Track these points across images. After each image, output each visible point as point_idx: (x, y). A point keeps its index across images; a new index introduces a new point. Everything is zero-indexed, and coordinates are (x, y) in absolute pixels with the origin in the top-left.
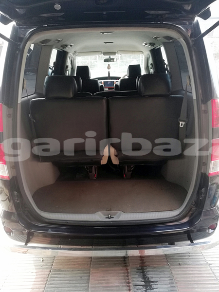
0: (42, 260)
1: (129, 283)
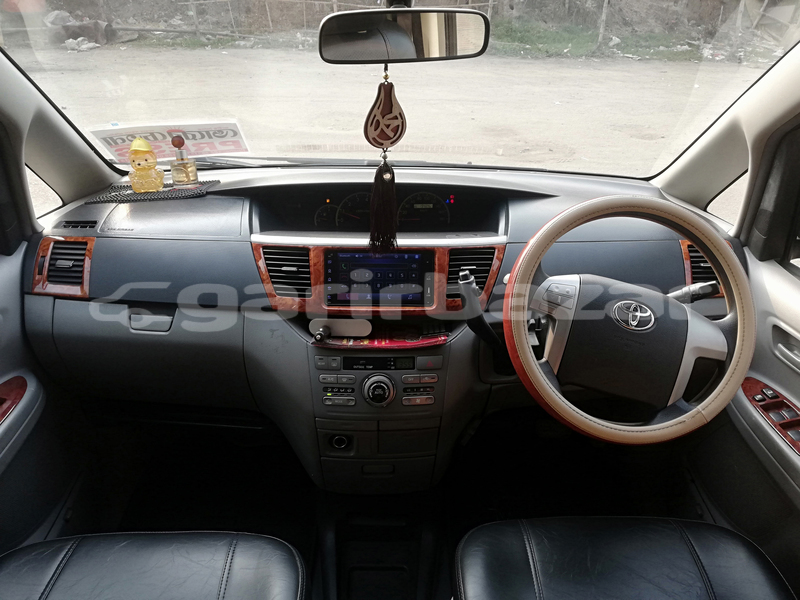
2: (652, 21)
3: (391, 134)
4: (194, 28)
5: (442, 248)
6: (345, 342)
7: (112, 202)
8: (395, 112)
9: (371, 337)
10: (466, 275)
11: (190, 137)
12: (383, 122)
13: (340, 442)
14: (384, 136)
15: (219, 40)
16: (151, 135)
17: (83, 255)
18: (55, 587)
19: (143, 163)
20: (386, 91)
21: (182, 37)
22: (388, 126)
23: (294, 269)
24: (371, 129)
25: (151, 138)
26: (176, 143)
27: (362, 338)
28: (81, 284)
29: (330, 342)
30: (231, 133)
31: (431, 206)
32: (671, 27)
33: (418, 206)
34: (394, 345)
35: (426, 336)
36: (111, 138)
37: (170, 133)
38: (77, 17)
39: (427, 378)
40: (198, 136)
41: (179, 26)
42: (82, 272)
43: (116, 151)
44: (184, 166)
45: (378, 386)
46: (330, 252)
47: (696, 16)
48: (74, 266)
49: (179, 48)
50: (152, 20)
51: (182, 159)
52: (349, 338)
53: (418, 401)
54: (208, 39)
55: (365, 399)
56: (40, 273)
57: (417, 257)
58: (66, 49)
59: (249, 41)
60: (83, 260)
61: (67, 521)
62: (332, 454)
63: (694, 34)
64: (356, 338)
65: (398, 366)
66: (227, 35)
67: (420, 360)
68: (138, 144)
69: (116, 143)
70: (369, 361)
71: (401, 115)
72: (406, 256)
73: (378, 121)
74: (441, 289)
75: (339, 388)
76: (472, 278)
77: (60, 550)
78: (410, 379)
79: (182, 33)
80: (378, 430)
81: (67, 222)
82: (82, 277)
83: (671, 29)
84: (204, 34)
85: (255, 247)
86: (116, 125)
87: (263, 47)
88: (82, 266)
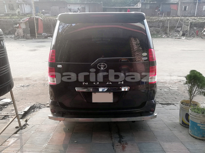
0: (68, 129)
1: (112, 137)
2: (154, 31)
32: (158, 32)
38: (47, 34)
47: (163, 30)
63: (162, 33)
83: (158, 33)
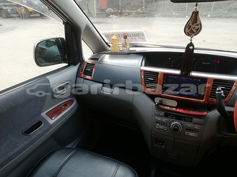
3: (195, 31)
4: (143, 12)
5: (211, 78)
6: (166, 107)
7: (105, 54)
8: (198, 23)
9: (176, 107)
10: (220, 90)
11: (129, 36)
12: (192, 26)
13: (160, 142)
14: (192, 32)
15: (150, 15)
16: (118, 35)
17: (93, 68)
18: (67, 162)
19: (114, 43)
20: (195, 15)
21: (140, 14)
22: (194, 28)
23: (152, 79)
24: (187, 29)
25: (118, 36)
26: (125, 37)
27: (173, 107)
28: (91, 76)
29: (161, 106)
30: (142, 35)
31: (209, 63)
33: (204, 63)
34: (185, 112)
35: (199, 111)
36: (107, 35)
37: (123, 34)
39: (196, 127)
40: (132, 36)
41: (139, 11)
42: (92, 72)
43: (109, 39)
44: (126, 44)
45: (176, 125)
46: (165, 75)
48: (90, 71)
49: (138, 17)
50: (132, 10)
51: (126, 42)
52: (168, 106)
53: (191, 135)
54: (147, 15)
55: (171, 129)
56: (82, 72)
57: (199, 80)
58: (110, 18)
59: (159, 15)
60: (93, 69)
61: (79, 143)
62: (156, 145)
64: (171, 107)
65: (185, 120)
66: (152, 13)
67: (195, 120)
68: (114, 37)
69: (109, 37)
70: (174, 116)
71: (201, 24)
72: (195, 80)
73: (190, 26)
74: (208, 94)
75: (162, 123)
76: (222, 91)
77: (71, 151)
78: (189, 126)
79: (140, 13)
80: (174, 141)
81: (91, 58)
82: (92, 74)
84: (146, 13)
85: (141, 71)
86: (109, 31)
87: (162, 17)
88: (92, 71)
